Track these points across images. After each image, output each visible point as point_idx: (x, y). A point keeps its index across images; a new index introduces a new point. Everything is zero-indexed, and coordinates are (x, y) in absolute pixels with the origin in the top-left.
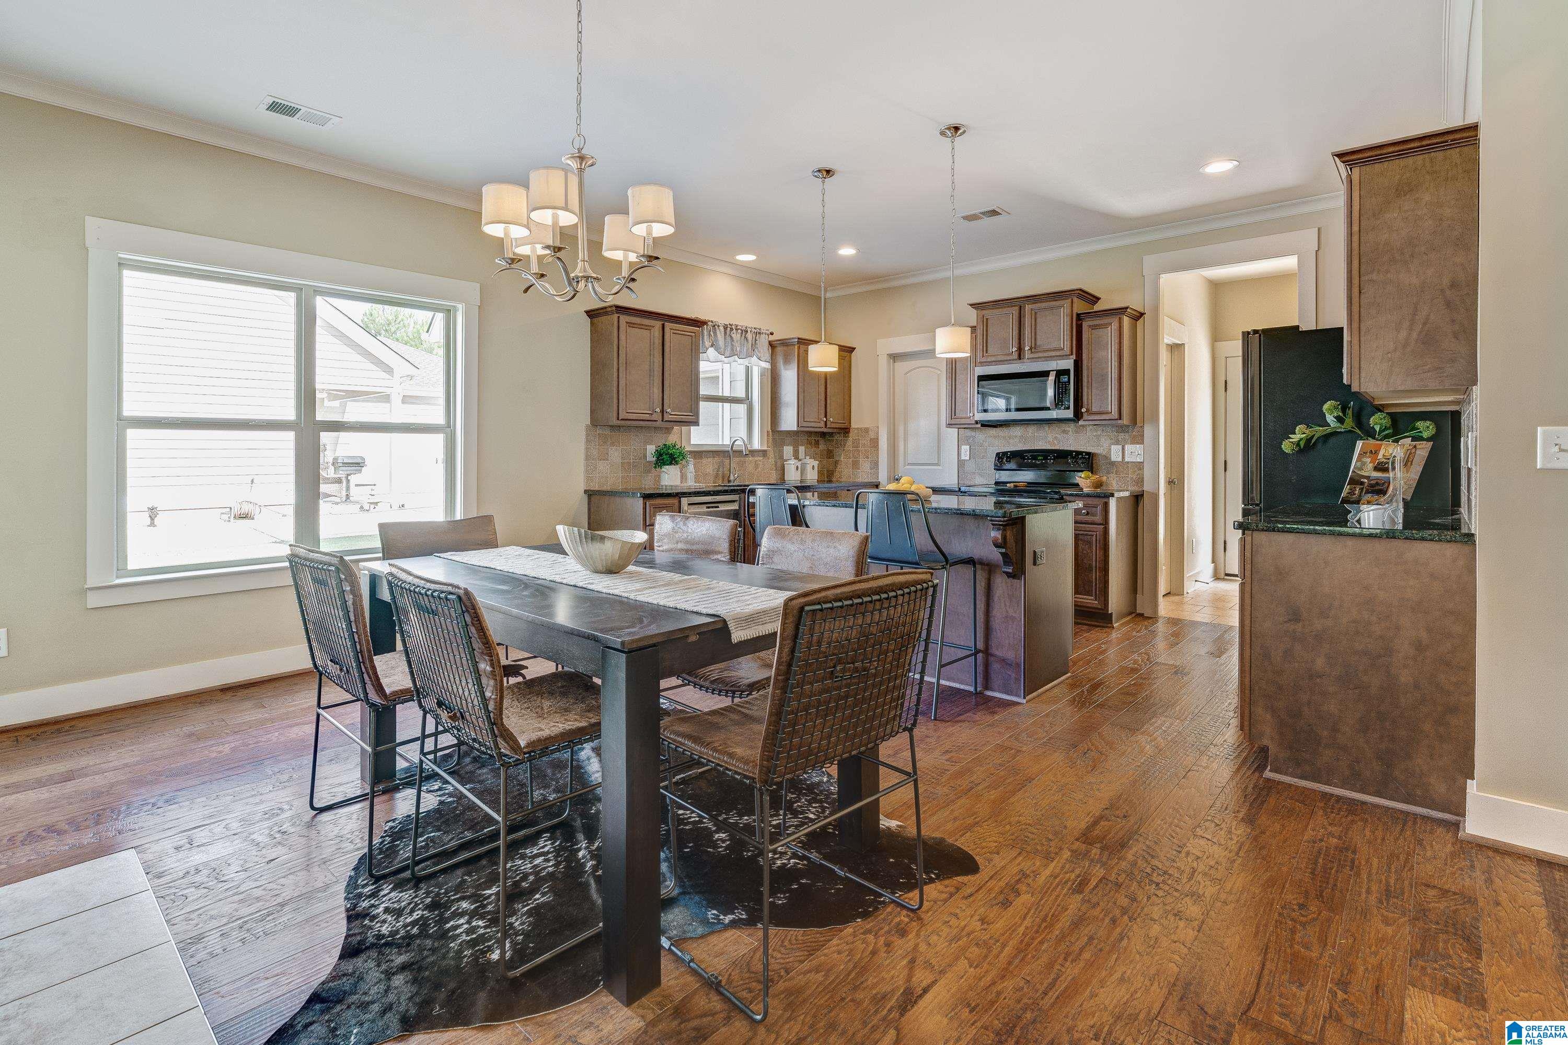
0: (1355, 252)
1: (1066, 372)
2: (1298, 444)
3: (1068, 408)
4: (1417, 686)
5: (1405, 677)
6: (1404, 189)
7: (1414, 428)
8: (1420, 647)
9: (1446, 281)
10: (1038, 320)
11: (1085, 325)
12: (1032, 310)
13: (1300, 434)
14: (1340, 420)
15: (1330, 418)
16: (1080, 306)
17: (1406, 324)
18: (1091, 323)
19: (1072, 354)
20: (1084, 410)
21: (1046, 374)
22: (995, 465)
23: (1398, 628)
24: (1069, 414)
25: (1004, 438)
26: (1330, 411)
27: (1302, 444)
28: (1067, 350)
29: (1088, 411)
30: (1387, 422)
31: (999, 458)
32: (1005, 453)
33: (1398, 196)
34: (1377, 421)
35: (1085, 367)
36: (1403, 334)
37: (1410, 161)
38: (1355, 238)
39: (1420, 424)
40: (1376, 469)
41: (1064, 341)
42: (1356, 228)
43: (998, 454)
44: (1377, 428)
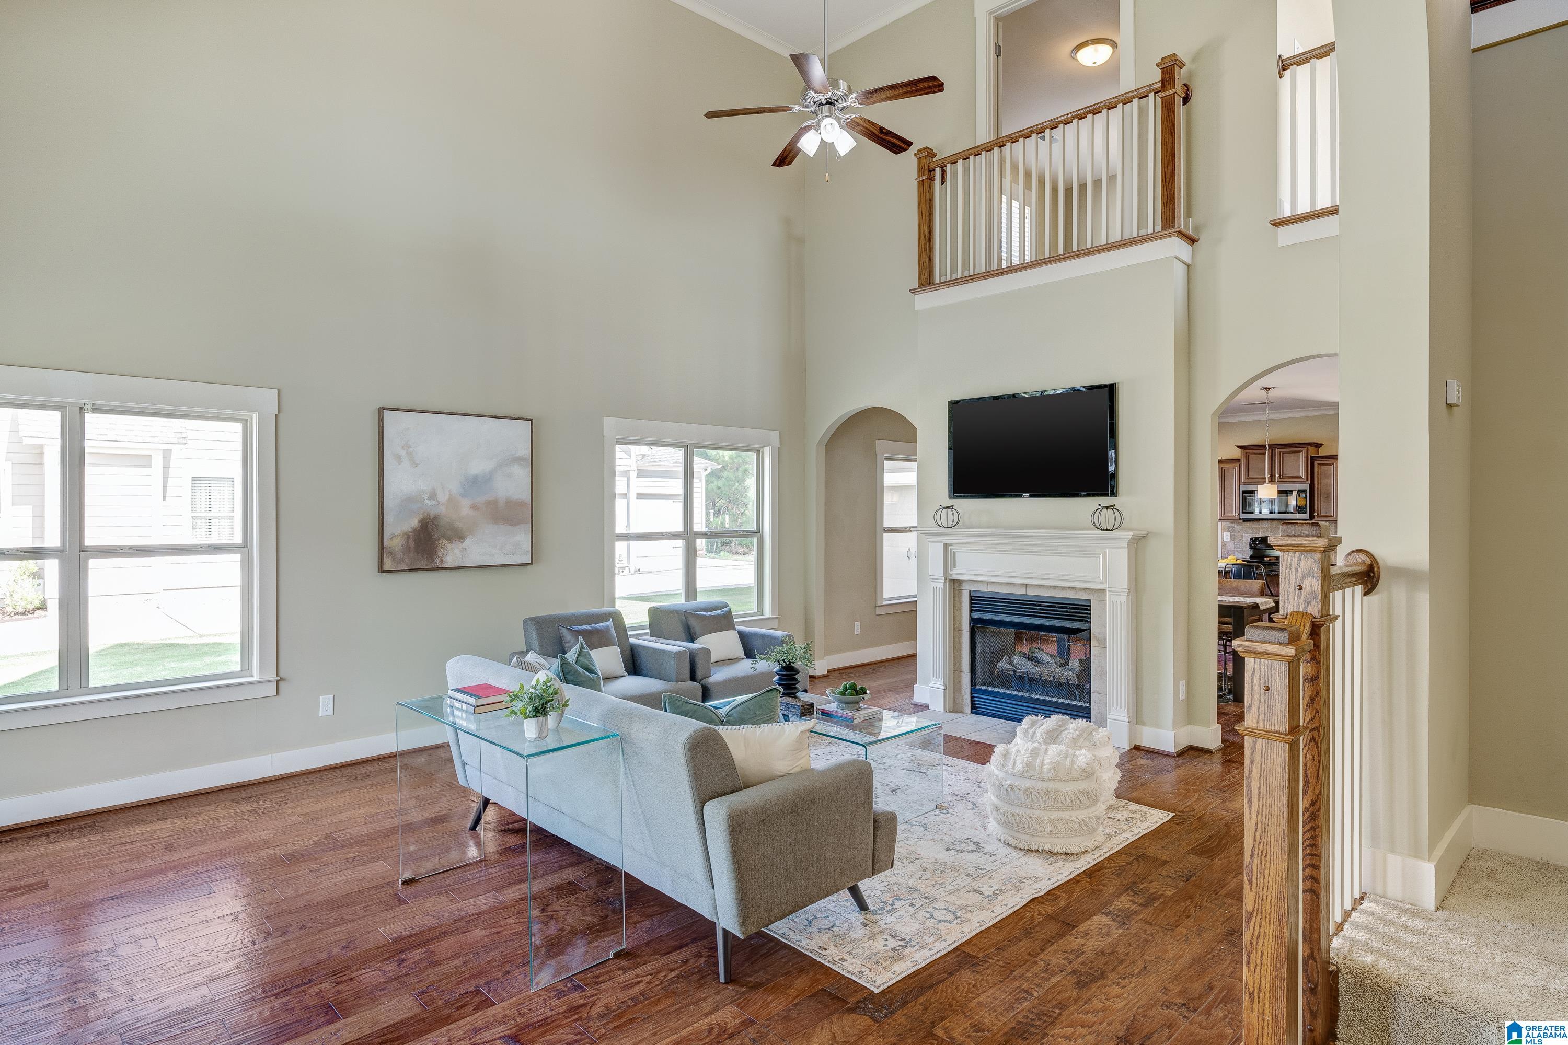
1: (1304, 491)
3: (1306, 513)
10: (1285, 459)
11: (1316, 463)
12: (1280, 452)
16: (1312, 452)
18: (1320, 462)
19: (1308, 480)
20: (1315, 514)
21: (1291, 491)
22: (1250, 545)
24: (1306, 516)
25: (1256, 528)
28: (1304, 478)
29: (1318, 514)
31: (1253, 541)
32: (1257, 539)
35: (1316, 488)
41: (1302, 473)
43: (1252, 539)
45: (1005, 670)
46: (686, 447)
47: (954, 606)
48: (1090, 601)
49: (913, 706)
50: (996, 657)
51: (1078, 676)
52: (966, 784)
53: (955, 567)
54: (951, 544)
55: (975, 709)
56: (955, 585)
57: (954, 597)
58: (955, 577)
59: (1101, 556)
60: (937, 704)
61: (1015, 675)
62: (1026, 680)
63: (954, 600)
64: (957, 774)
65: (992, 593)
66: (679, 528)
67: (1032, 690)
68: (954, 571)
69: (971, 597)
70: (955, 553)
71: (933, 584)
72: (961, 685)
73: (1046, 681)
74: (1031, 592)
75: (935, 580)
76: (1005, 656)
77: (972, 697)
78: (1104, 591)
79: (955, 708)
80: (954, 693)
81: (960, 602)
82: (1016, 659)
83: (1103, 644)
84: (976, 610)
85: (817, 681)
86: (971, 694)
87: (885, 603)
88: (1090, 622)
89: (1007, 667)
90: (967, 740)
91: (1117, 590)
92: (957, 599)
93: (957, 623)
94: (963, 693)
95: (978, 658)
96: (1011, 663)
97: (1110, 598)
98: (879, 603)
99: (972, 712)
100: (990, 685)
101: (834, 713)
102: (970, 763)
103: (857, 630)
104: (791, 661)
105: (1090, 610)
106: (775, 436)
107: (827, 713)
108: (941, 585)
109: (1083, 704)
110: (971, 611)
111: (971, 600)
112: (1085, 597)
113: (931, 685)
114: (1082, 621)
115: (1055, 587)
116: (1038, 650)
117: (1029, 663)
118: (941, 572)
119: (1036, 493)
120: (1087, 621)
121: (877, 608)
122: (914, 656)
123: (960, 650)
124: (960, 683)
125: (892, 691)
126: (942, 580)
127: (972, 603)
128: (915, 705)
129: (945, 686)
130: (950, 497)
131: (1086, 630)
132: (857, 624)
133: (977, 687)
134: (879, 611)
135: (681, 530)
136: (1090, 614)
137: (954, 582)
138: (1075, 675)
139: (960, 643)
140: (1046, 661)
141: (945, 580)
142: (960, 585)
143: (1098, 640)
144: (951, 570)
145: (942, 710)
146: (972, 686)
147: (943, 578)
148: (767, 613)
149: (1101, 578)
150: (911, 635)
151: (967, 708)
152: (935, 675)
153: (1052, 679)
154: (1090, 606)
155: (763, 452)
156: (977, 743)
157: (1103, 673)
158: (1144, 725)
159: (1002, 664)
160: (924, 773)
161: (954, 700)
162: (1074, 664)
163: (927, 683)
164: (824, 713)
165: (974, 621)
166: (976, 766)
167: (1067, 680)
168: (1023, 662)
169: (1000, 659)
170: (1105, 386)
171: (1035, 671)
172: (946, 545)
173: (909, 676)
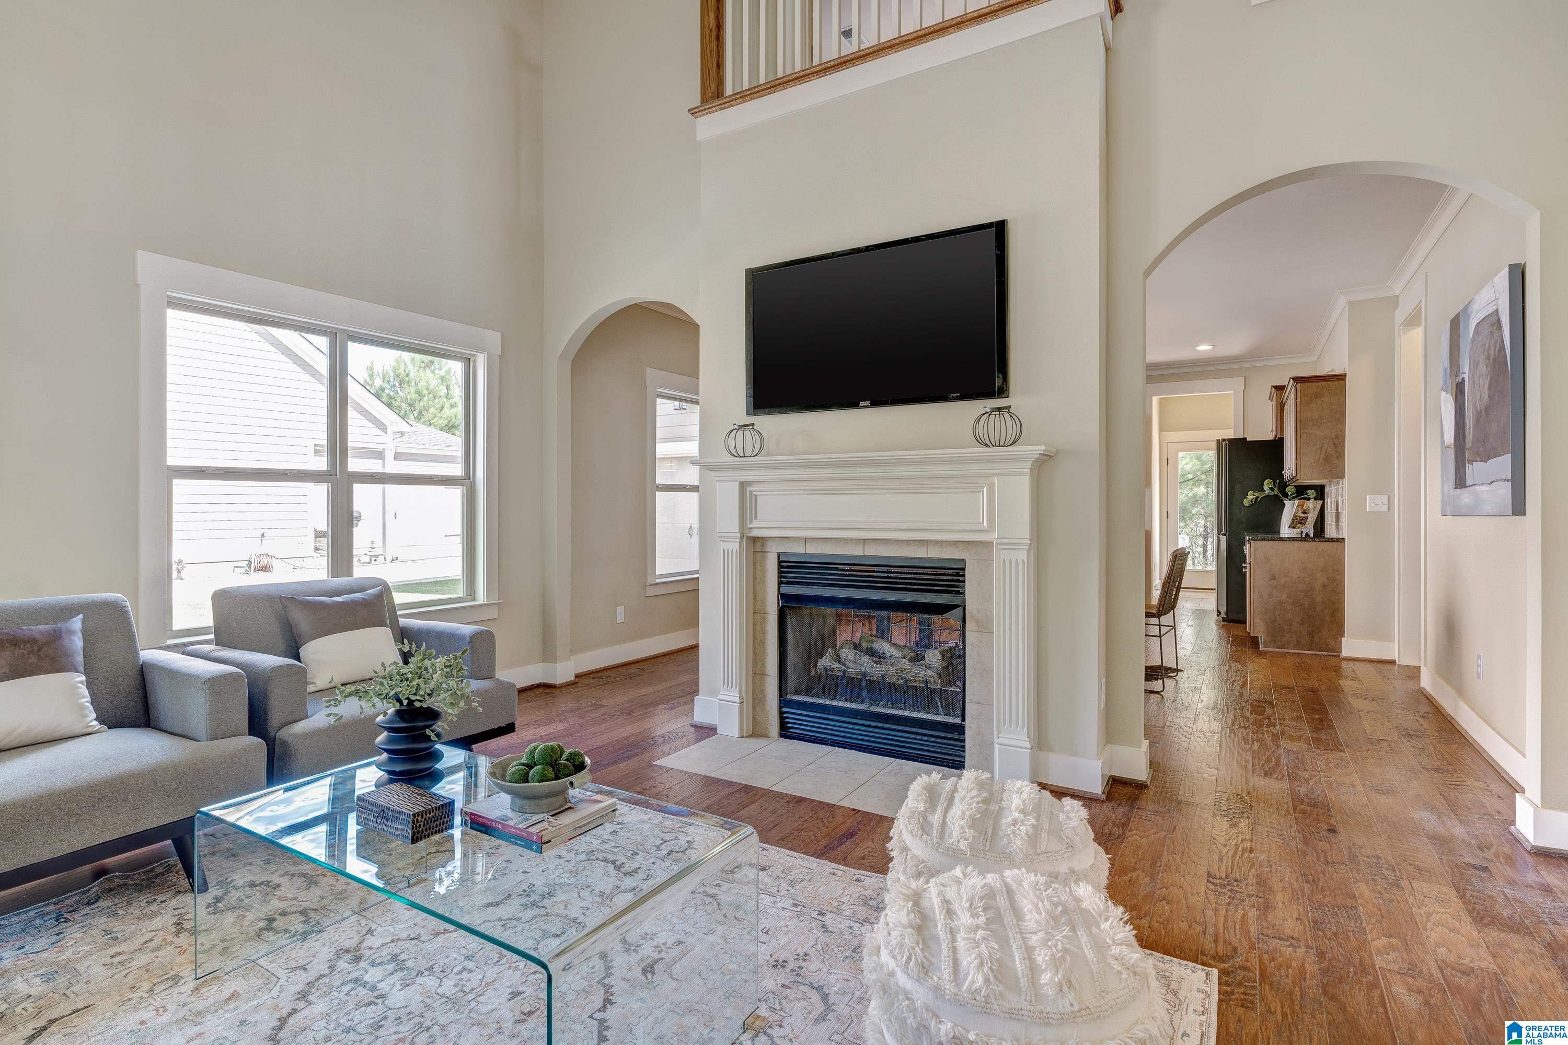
0: (1298, 420)
2: (1251, 501)
4: (1323, 602)
5: (1319, 599)
6: (1317, 396)
7: (1307, 494)
8: (1324, 586)
9: (1334, 435)
13: (1251, 496)
14: (1272, 489)
15: (1266, 487)
17: (1319, 451)
23: (1316, 579)
26: (1267, 485)
27: (1253, 501)
30: (1294, 490)
33: (1316, 398)
34: (1290, 490)
36: (1317, 456)
37: (1320, 384)
38: (1298, 414)
39: (1309, 491)
40: (1303, 513)
42: (1298, 410)
44: (1289, 493)
45: (830, 670)
46: (332, 334)
47: (754, 578)
48: (963, 561)
49: (693, 729)
50: (814, 651)
51: (940, 676)
52: (795, 921)
53: (756, 518)
54: (750, 483)
55: (785, 732)
56: (755, 545)
57: (754, 564)
58: (756, 533)
59: (985, 490)
60: (730, 727)
61: (846, 678)
62: (863, 684)
63: (754, 569)
64: (774, 890)
65: (812, 555)
66: (321, 464)
67: (875, 701)
68: (755, 524)
69: (780, 562)
70: (755, 496)
71: (722, 546)
72: (764, 696)
73: (892, 685)
74: (871, 551)
75: (725, 538)
76: (830, 650)
77: (781, 713)
78: (989, 544)
79: (756, 732)
80: (754, 707)
81: (764, 571)
82: (847, 654)
83: (986, 628)
84: (788, 583)
85: (557, 692)
86: (780, 708)
87: (658, 581)
88: (963, 594)
89: (833, 666)
90: (781, 796)
91: (1014, 541)
92: (758, 567)
93: (759, 602)
94: (768, 708)
95: (790, 654)
96: (838, 659)
97: (1000, 556)
98: (650, 581)
99: (782, 736)
100: (807, 692)
101: (500, 826)
102: (796, 854)
103: (620, 618)
104: (413, 698)
105: (964, 576)
106: (493, 338)
107: (483, 825)
108: (735, 546)
109: (951, 720)
110: (780, 583)
111: (780, 567)
112: (957, 555)
113: (721, 697)
114: (951, 592)
115: (908, 542)
116: (875, 639)
117: (867, 659)
118: (735, 527)
119: (877, 402)
120: (958, 593)
121: (648, 588)
122: (695, 647)
123: (763, 642)
124: (762, 692)
125: (664, 703)
126: (736, 538)
127: (781, 572)
128: (697, 727)
129: (741, 697)
130: (748, 414)
131: (960, 606)
132: (620, 609)
133: (789, 697)
134: (650, 592)
135: (326, 469)
136: (964, 582)
137: (754, 540)
138: (936, 676)
139: (764, 633)
140: (888, 654)
141: (742, 538)
142: (763, 545)
143: (977, 621)
144: (751, 522)
145: (735, 733)
146: (781, 695)
147: (739, 535)
148: (481, 597)
149: (985, 524)
150: (692, 621)
151: (775, 729)
152: (726, 682)
153: (901, 681)
154: (964, 569)
155: (475, 362)
156: (800, 800)
157: (986, 673)
158: (1051, 751)
159: (825, 662)
160: (713, 896)
161: (754, 718)
162: (933, 657)
163: (713, 693)
164: (479, 823)
165: (783, 596)
166: (806, 864)
167: (926, 682)
168: (857, 657)
169: (823, 655)
170: (990, 225)
171: (876, 670)
172: (743, 485)
173: (687, 677)
